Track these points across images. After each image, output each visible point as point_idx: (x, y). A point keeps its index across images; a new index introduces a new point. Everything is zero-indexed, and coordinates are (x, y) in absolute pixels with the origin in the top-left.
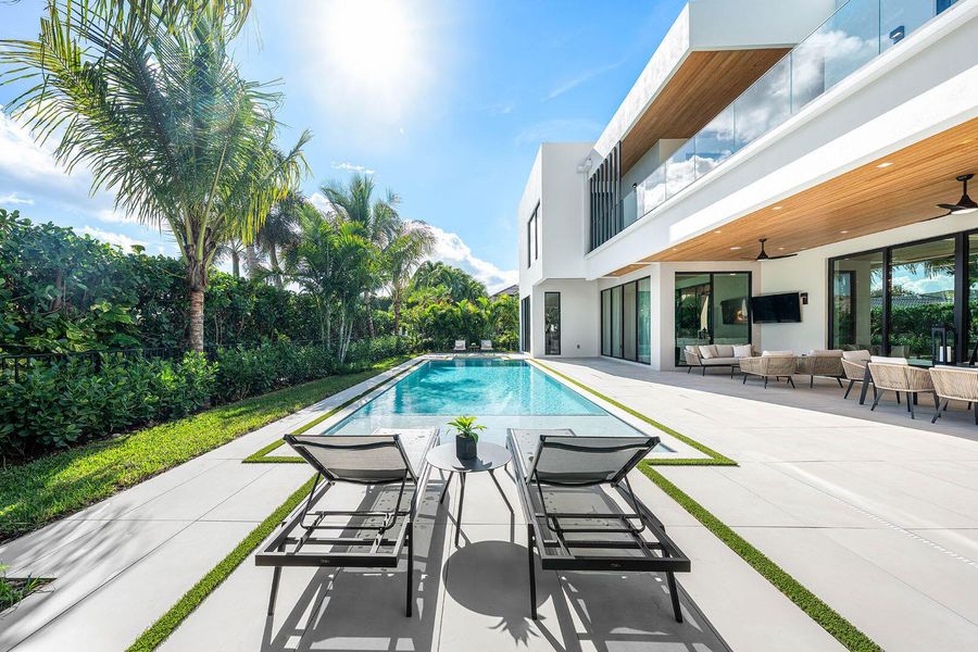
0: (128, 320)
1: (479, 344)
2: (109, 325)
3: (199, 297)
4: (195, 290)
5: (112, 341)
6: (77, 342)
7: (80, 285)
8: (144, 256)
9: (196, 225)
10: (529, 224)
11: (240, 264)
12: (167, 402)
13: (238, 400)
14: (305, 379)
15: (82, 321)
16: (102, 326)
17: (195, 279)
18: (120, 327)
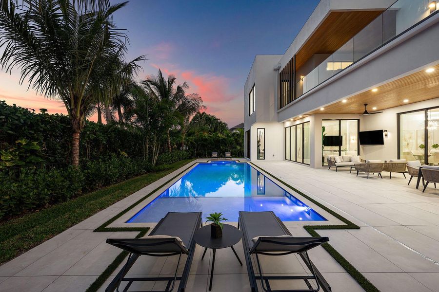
0: (38, 148)
1: (224, 154)
2: (27, 151)
3: (78, 136)
4: (75, 132)
5: (28, 160)
6: (7, 161)
7: (9, 132)
8: (47, 114)
9: (76, 98)
10: (250, 94)
11: (102, 115)
12: (57, 193)
13: (97, 189)
14: (134, 175)
15: (11, 150)
16: (22, 153)
17: (75, 126)
18: (33, 152)
